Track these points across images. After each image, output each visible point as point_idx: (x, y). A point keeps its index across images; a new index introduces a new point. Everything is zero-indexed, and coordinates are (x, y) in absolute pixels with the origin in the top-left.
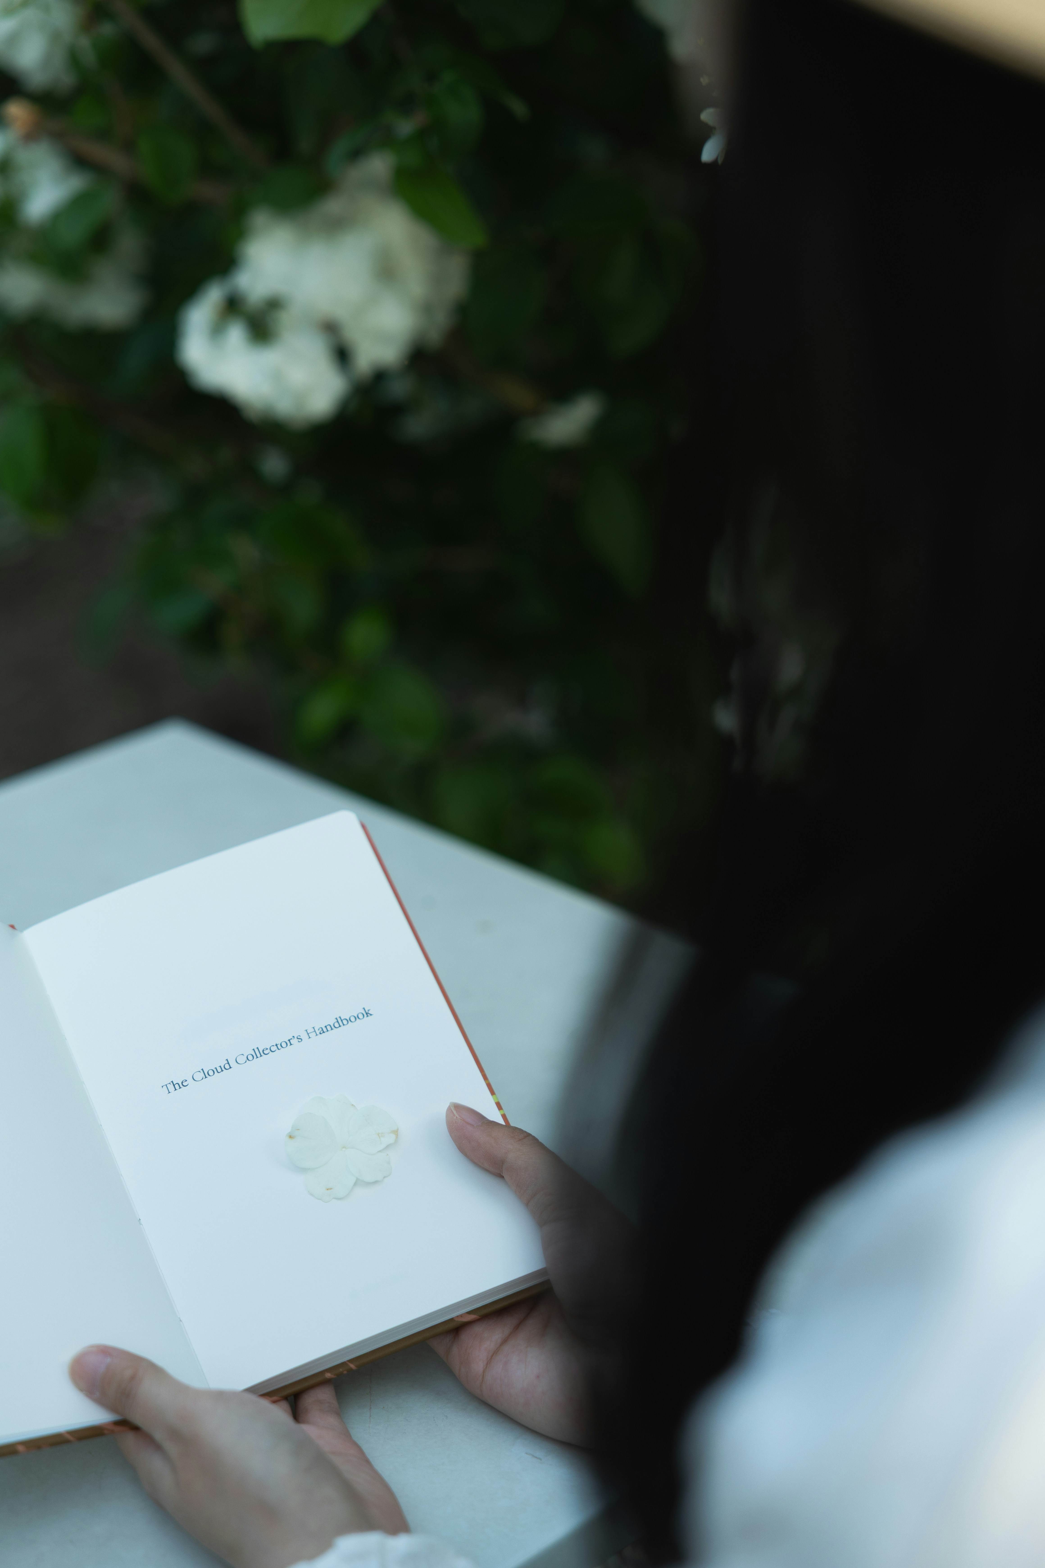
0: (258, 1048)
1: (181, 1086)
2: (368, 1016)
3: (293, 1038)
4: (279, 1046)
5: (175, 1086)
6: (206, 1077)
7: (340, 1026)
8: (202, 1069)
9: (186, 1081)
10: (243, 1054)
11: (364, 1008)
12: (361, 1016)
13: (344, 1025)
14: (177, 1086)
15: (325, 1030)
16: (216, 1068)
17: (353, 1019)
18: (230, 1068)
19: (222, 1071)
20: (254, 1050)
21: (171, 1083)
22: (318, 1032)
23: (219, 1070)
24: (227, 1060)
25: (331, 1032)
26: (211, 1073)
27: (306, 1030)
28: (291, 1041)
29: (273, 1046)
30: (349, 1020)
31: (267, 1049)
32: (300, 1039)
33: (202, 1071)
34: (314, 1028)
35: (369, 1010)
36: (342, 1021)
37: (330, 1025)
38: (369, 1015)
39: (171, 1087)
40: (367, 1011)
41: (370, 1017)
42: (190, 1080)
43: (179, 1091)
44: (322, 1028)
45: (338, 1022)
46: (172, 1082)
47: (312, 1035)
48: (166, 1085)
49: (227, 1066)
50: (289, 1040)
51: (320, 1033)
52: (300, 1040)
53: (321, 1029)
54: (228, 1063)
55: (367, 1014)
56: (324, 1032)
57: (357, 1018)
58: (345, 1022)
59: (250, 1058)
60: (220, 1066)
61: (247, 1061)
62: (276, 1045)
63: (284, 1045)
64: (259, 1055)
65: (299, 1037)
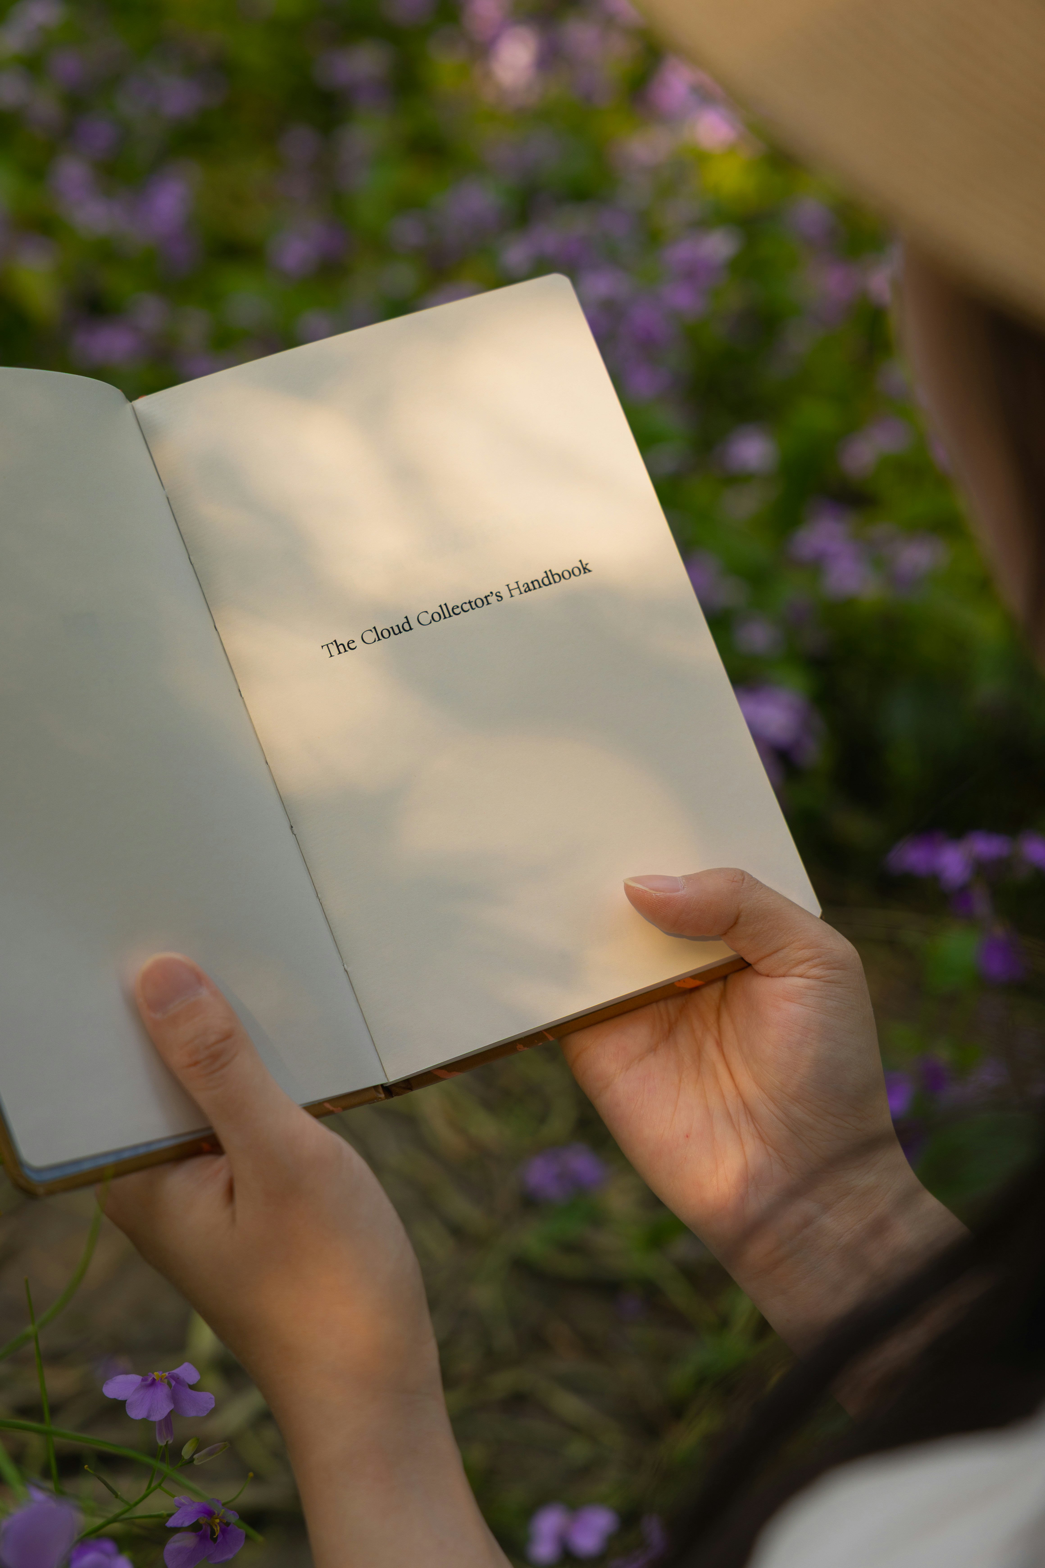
0: (445, 604)
1: (347, 649)
2: (585, 573)
3: (491, 595)
4: (473, 604)
5: (340, 647)
6: (379, 640)
7: (550, 583)
8: (375, 628)
9: (354, 642)
10: (426, 612)
11: (580, 561)
12: (576, 572)
13: (555, 582)
14: (341, 648)
15: (531, 587)
16: (392, 628)
17: (566, 575)
18: (411, 629)
19: (400, 632)
20: (440, 606)
21: (334, 643)
22: (523, 589)
23: (397, 631)
24: (406, 617)
25: (538, 590)
26: (386, 634)
27: (508, 585)
28: (488, 598)
29: (466, 603)
30: (561, 576)
31: (458, 607)
32: (500, 597)
33: (373, 630)
34: (517, 582)
35: (587, 564)
36: (553, 576)
37: (537, 580)
38: (586, 571)
39: (333, 648)
40: (584, 566)
41: (588, 574)
42: (358, 643)
43: (344, 654)
44: (527, 584)
45: (547, 577)
46: (335, 641)
47: (516, 592)
48: (327, 645)
49: (407, 627)
50: (486, 597)
51: (525, 591)
52: (500, 599)
53: (526, 586)
54: (408, 622)
55: (584, 569)
56: (530, 590)
57: (571, 573)
58: (557, 578)
59: (436, 617)
60: (398, 626)
61: (432, 621)
62: (470, 602)
63: (479, 603)
64: (447, 615)
65: (498, 594)
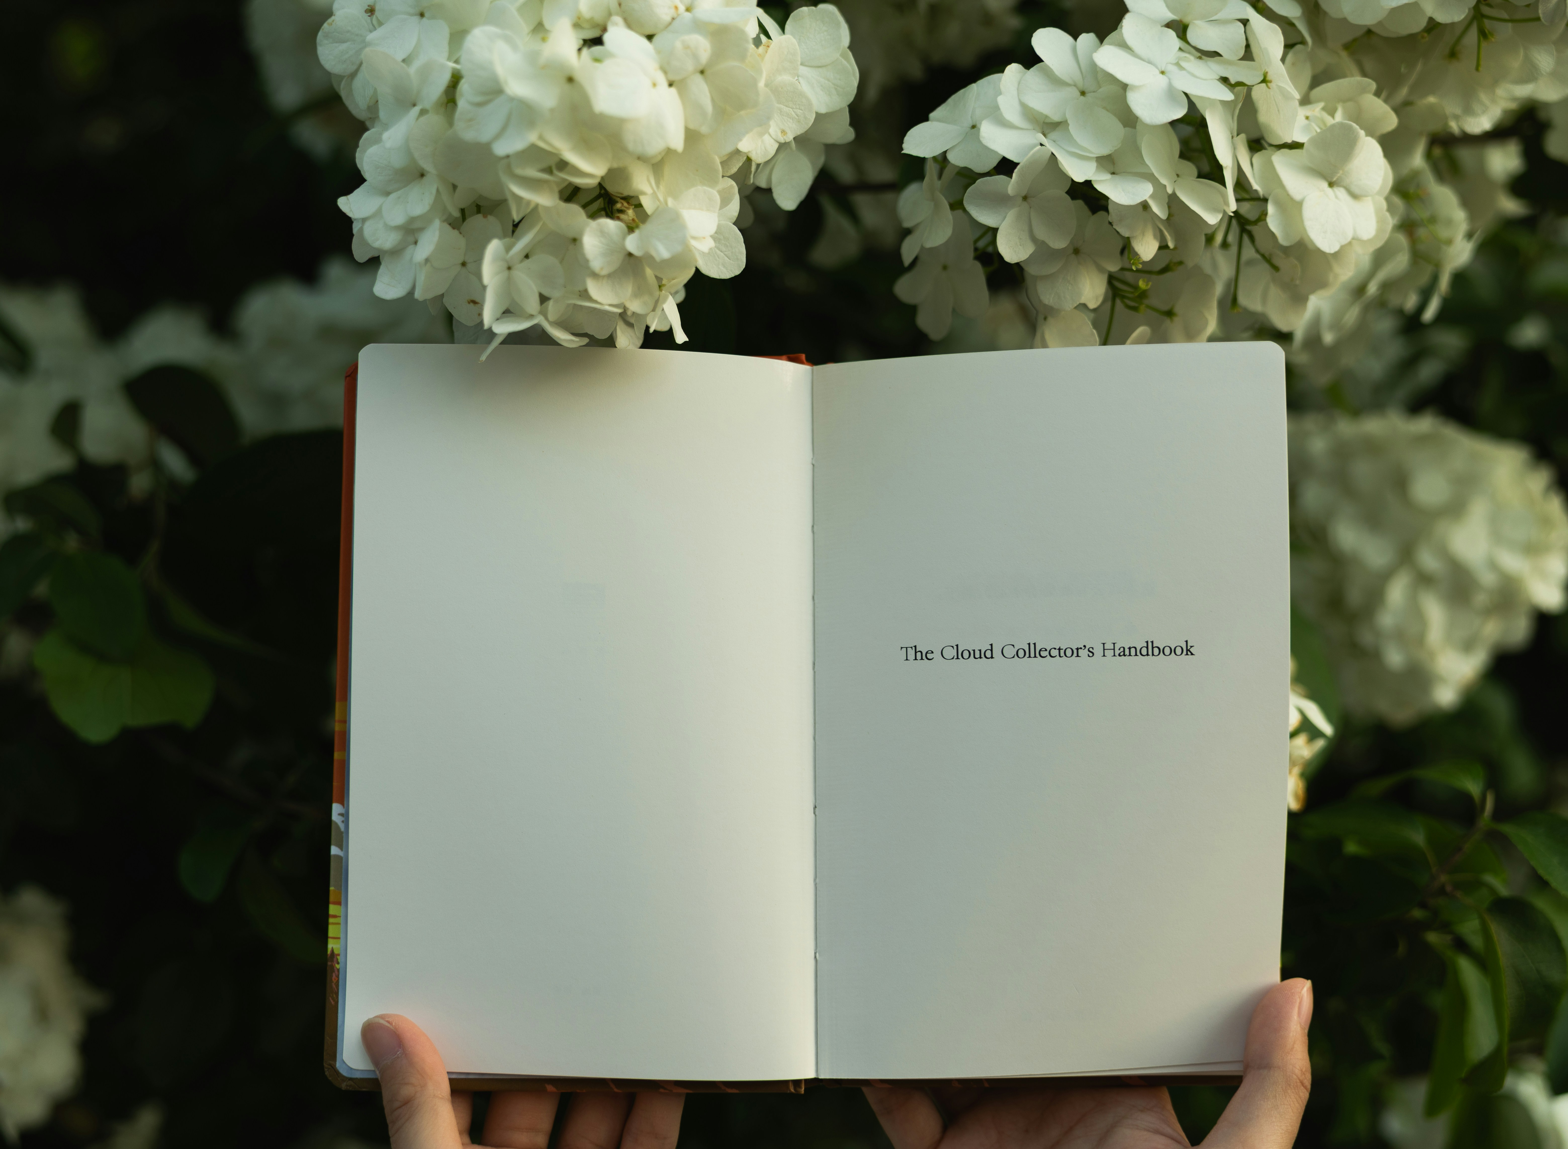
0: (1035, 644)
1: (924, 657)
2: (1187, 654)
3: (1083, 648)
4: (1062, 652)
5: (917, 654)
6: (958, 658)
7: (1148, 655)
8: (957, 646)
9: (932, 652)
10: (1013, 646)
11: (1187, 642)
12: (1178, 651)
13: (1153, 655)
14: (919, 654)
15: (1127, 652)
16: (974, 651)
17: (1167, 651)
18: (992, 657)
19: (981, 657)
20: (1029, 644)
21: (914, 648)
22: (1117, 652)
23: (977, 655)
24: (991, 645)
25: (1133, 658)
26: (966, 654)
27: (1104, 644)
28: (1080, 650)
29: (1055, 649)
30: (1162, 651)
31: (1046, 650)
32: (1091, 653)
33: (955, 647)
34: (1114, 644)
35: (1191, 647)
36: (1153, 648)
37: (1135, 648)
38: (1189, 653)
39: (911, 653)
40: (1189, 647)
41: (1190, 657)
42: (937, 655)
43: (919, 662)
44: (1124, 648)
45: (1147, 648)
46: (915, 647)
47: (1109, 653)
48: (907, 648)
49: (988, 654)
50: (1077, 649)
51: (1119, 655)
52: (1091, 654)
53: (1122, 649)
54: (992, 650)
55: (1188, 650)
56: (1124, 655)
57: (1173, 651)
58: (1156, 651)
59: (1021, 653)
60: (980, 650)
61: (1016, 656)
62: (1059, 649)
63: (1069, 653)
64: (1032, 655)
65: (1091, 650)
